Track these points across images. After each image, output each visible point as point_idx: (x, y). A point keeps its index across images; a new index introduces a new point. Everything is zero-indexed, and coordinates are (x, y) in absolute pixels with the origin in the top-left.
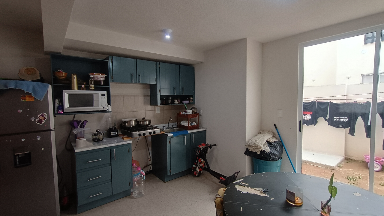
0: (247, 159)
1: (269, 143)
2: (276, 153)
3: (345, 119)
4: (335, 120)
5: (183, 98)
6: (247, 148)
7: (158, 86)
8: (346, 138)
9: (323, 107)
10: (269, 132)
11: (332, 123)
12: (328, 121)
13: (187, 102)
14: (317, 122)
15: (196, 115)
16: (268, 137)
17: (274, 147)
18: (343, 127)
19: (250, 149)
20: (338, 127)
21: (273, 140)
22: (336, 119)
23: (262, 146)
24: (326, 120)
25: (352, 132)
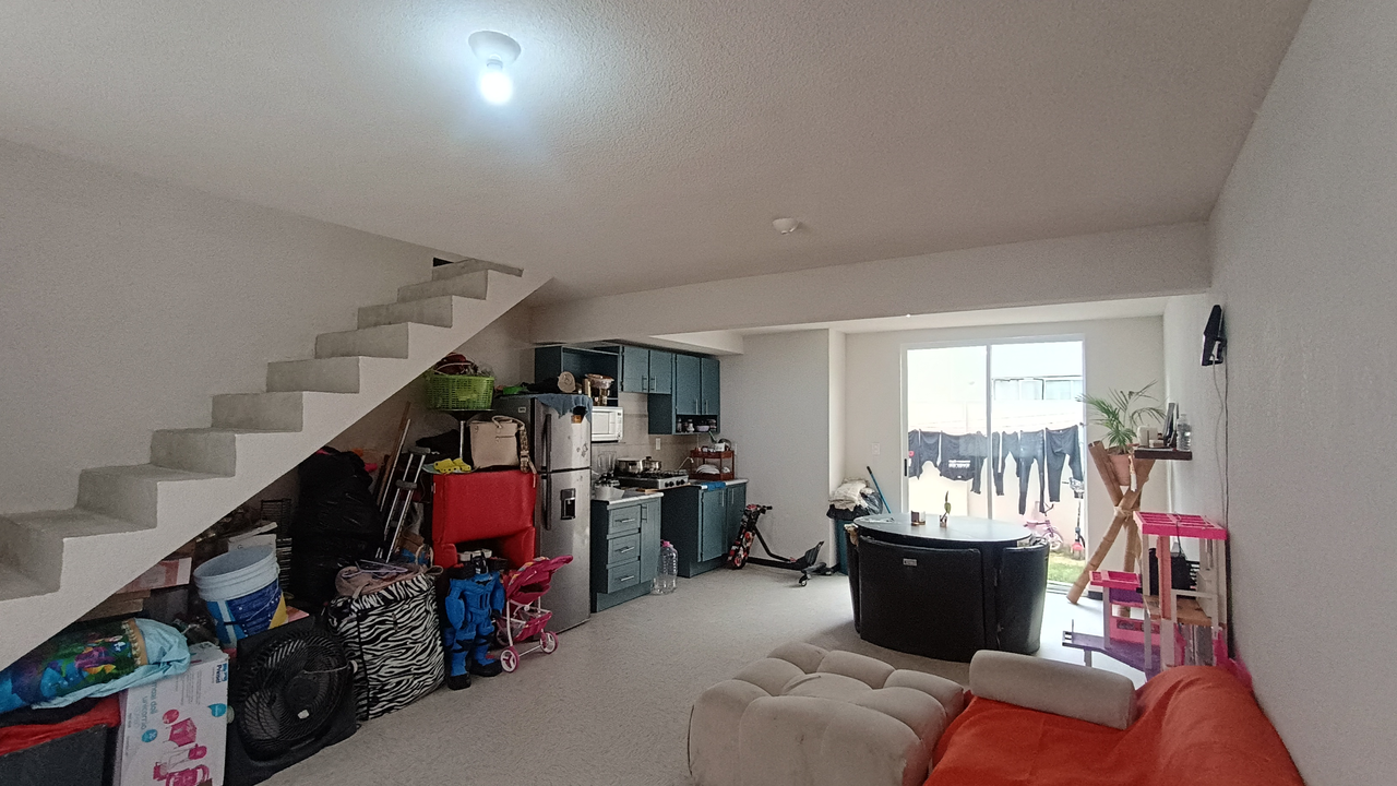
0: (831, 521)
1: (864, 496)
2: (875, 508)
3: (966, 464)
4: (950, 465)
5: (699, 420)
6: (832, 506)
7: (674, 397)
8: (968, 500)
9: (931, 441)
10: (860, 480)
11: (947, 472)
12: (940, 468)
13: (706, 428)
14: (921, 472)
15: (730, 453)
16: (861, 487)
17: (871, 501)
18: (964, 479)
19: (838, 506)
20: (956, 479)
21: (869, 491)
22: (952, 464)
23: (856, 498)
24: (936, 466)
25: (976, 489)
